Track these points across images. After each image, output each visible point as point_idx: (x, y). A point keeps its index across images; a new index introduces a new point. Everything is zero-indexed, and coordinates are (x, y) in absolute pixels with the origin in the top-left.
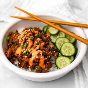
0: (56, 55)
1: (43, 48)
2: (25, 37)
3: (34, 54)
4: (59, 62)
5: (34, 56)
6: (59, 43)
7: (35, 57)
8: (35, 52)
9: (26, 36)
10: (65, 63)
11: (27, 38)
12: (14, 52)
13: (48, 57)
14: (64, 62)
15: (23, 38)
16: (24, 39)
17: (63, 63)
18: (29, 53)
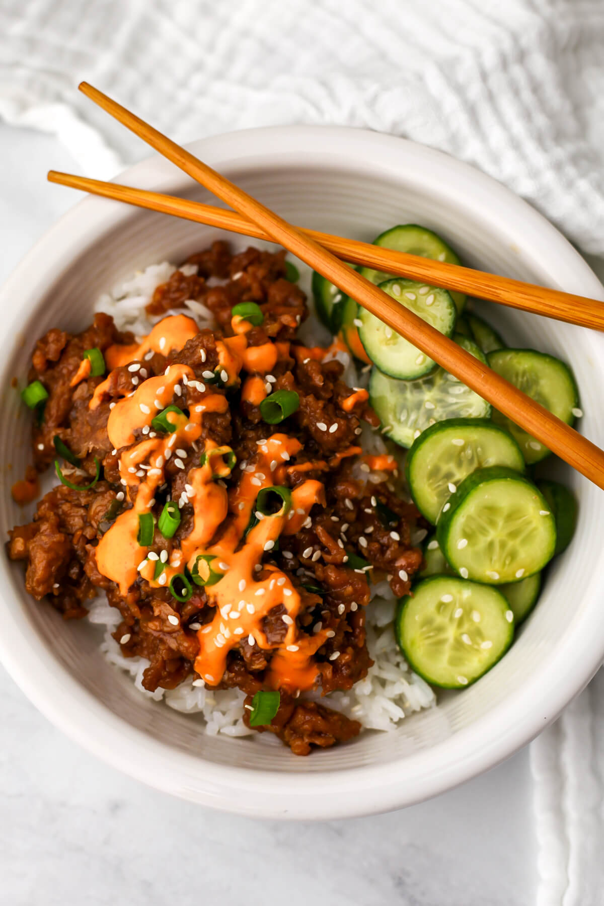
0: (403, 575)
1: (308, 522)
2: (167, 453)
3: (234, 615)
4: (428, 622)
7: (239, 631)
9: (171, 441)
10: (466, 639)
11: (179, 464)
13: (342, 608)
14: (460, 623)
15: (146, 462)
16: (155, 471)
17: (451, 633)
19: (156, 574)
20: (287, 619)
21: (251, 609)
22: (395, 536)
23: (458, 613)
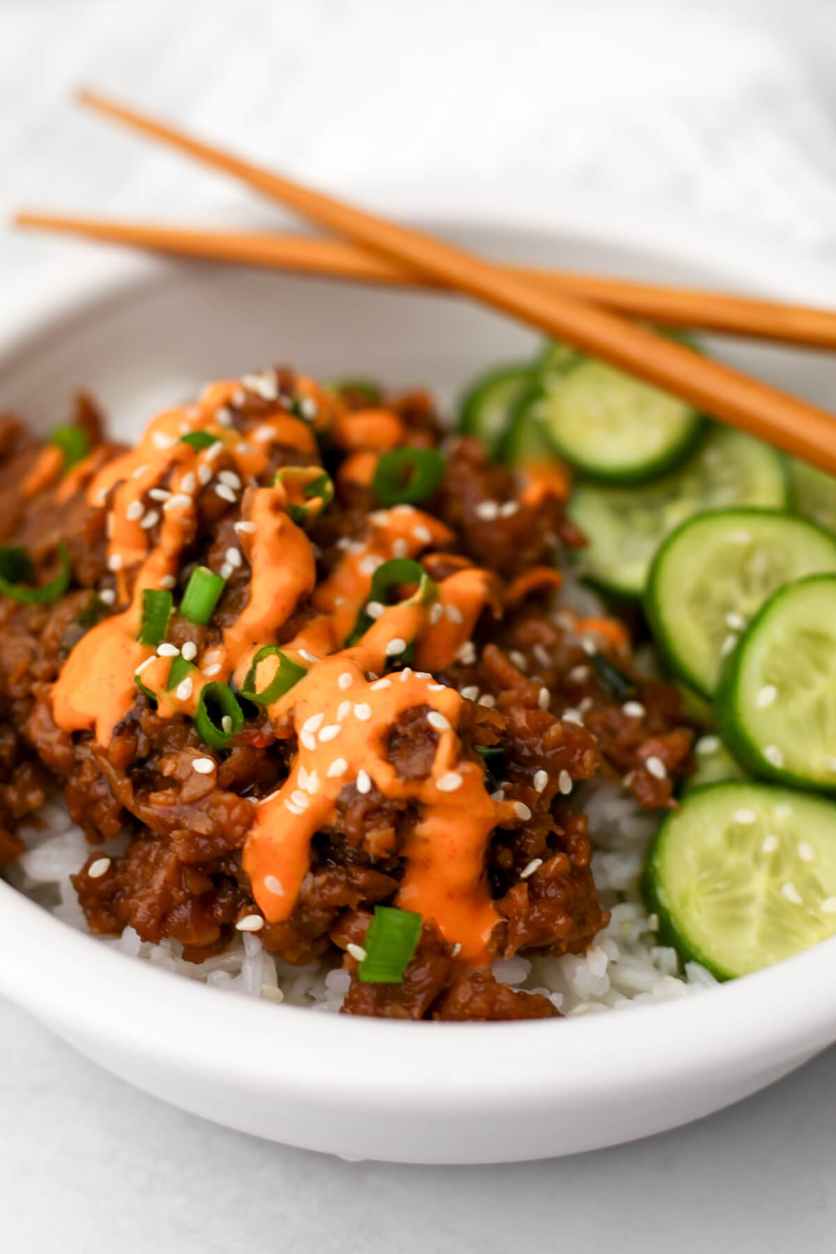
0: (656, 767)
1: (467, 653)
2: (204, 474)
3: (329, 733)
5: (326, 751)
6: (700, 598)
7: (338, 767)
8: (351, 695)
9: (211, 453)
10: (790, 893)
11: (225, 490)
12: (31, 699)
13: (541, 778)
14: (776, 869)
15: (163, 483)
16: (178, 502)
18: (252, 711)
19: (170, 682)
20: (436, 720)
21: (362, 712)
22: (634, 710)
23: (769, 845)
